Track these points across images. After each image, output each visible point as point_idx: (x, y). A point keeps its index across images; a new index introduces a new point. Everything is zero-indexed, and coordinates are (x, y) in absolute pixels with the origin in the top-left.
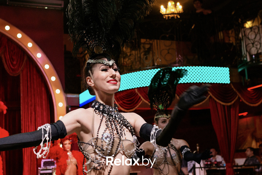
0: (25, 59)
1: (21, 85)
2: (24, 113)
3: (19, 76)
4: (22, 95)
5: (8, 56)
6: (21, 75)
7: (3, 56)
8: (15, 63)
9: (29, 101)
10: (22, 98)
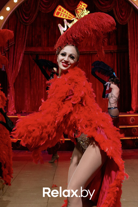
0: (132, 10)
1: (129, 31)
2: (132, 54)
3: (127, 25)
4: (129, 40)
5: (118, 9)
6: (129, 24)
7: (114, 9)
8: (123, 14)
9: (135, 44)
10: (129, 43)
